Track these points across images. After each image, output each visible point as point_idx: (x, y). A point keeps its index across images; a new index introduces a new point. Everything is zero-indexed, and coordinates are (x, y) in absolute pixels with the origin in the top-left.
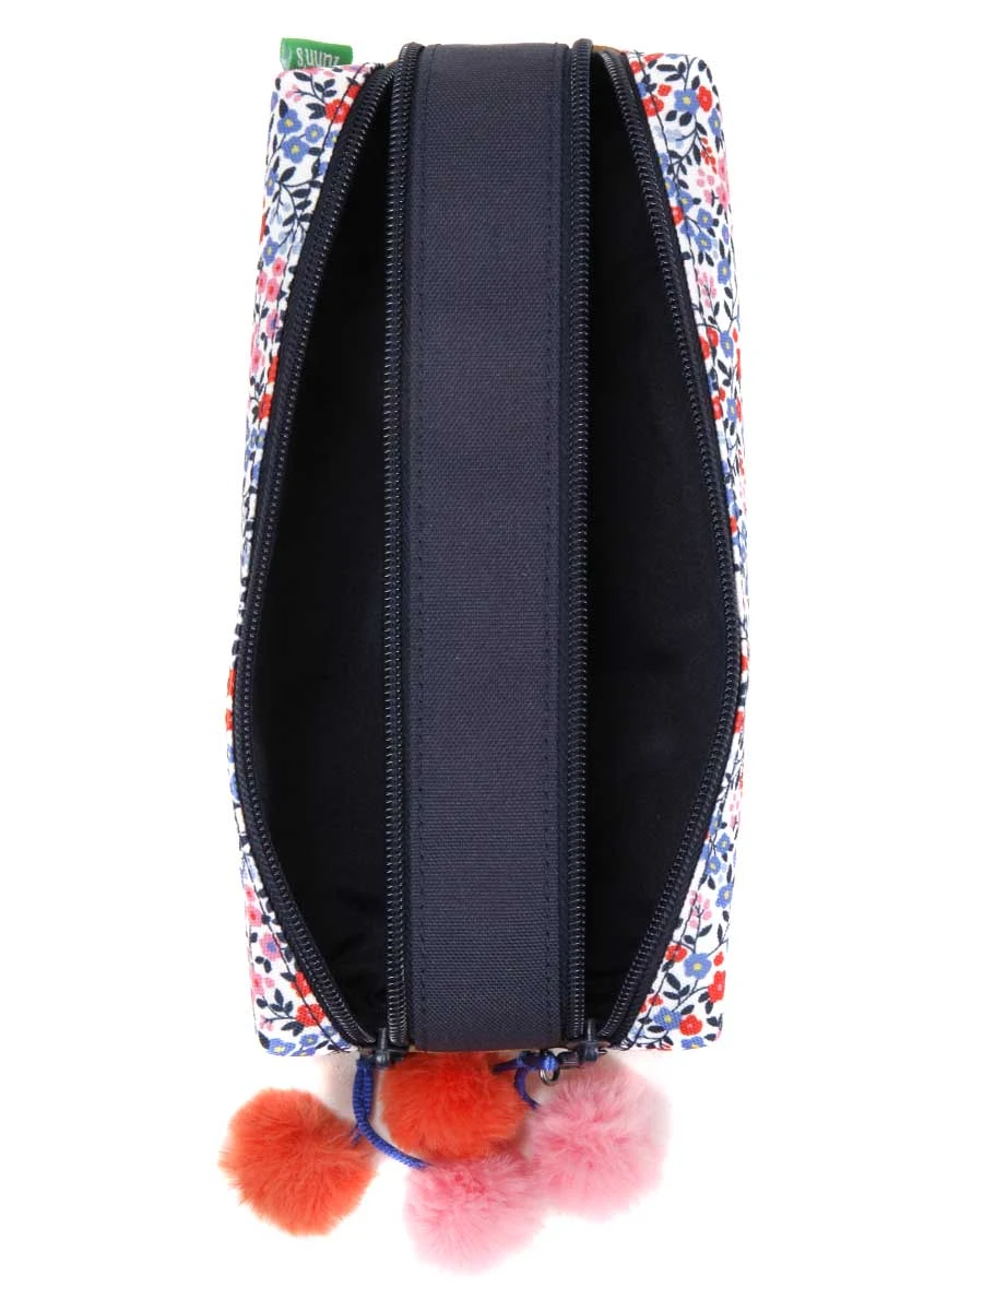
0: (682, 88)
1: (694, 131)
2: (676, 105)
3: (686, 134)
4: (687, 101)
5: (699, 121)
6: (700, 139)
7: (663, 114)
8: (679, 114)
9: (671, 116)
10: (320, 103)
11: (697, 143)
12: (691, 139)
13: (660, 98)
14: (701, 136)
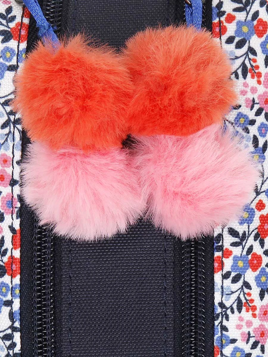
0: (243, 19)
1: (247, 54)
2: (236, 32)
3: (238, 55)
4: (245, 29)
5: (252, 45)
6: (249, 59)
7: (224, 38)
8: (237, 39)
9: (230, 40)
10: (6, 29)
11: (247, 62)
12: (243, 58)
13: (225, 24)
14: (251, 56)
